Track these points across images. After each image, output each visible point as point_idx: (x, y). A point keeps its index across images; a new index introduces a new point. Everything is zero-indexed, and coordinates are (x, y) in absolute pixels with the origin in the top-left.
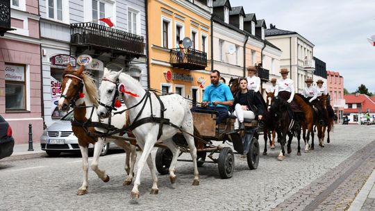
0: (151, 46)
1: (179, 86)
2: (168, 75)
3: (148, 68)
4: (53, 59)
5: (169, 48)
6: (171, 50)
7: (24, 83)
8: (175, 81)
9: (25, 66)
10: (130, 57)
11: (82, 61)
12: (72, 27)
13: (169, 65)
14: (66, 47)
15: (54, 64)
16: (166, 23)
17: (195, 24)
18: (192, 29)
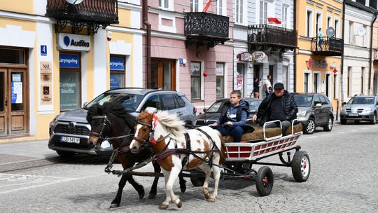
0: (299, 37)
1: (316, 72)
2: (310, 62)
3: (295, 58)
4: (239, 56)
5: (310, 36)
6: (313, 39)
7: (223, 77)
8: (314, 68)
9: (224, 63)
10: (283, 49)
11: (257, 57)
12: (249, 28)
13: (310, 53)
14: (245, 46)
15: (240, 60)
16: (309, 13)
17: (330, 9)
18: (328, 14)
